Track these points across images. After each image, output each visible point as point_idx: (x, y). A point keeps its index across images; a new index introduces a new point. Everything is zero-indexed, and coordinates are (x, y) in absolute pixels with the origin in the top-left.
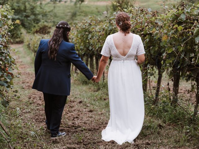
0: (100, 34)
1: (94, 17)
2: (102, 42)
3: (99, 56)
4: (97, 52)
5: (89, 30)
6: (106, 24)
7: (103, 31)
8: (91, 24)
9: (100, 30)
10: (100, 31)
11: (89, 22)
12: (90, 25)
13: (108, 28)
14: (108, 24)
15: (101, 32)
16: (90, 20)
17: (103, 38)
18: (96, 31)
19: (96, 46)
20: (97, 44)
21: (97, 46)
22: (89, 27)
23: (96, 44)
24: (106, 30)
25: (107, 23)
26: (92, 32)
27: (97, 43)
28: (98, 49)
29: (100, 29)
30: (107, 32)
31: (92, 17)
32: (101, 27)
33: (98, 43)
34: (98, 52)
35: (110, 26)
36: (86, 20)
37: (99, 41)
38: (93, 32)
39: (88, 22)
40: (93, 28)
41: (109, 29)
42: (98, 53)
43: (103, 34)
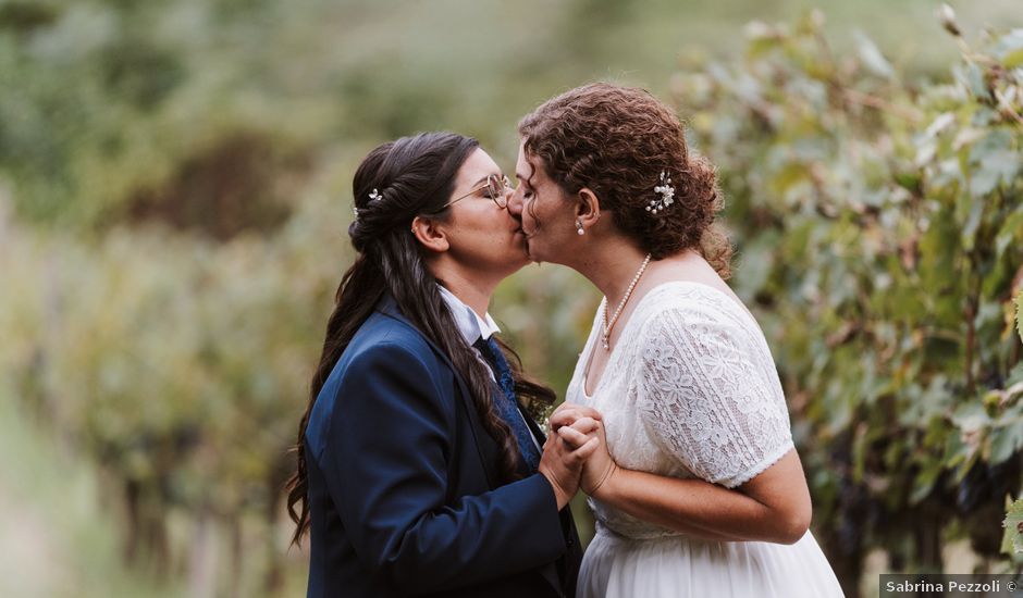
0: (871, 244)
1: (805, 30)
2: (900, 339)
3: (870, 522)
4: (839, 473)
5: (746, 192)
6: (943, 121)
7: (906, 206)
8: (776, 115)
9: (877, 199)
10: (873, 211)
11: (748, 87)
12: (760, 128)
13: (973, 167)
14: (969, 113)
15: (890, 217)
16: (765, 68)
17: (913, 290)
18: (820, 211)
19: (822, 390)
20: (829, 371)
21: (835, 388)
22: (746, 150)
23: (820, 362)
24: (940, 198)
25: (956, 107)
26: (779, 225)
27: (842, 356)
28: (849, 435)
29: (874, 185)
30: (959, 215)
31: (784, 29)
32: (899, 152)
33: (856, 356)
34: (849, 463)
35: (991, 146)
36: (719, 72)
37: (860, 338)
38: (794, 223)
39: (734, 98)
40: (797, 170)
41: (982, 185)
42: (848, 481)
43: (906, 243)
